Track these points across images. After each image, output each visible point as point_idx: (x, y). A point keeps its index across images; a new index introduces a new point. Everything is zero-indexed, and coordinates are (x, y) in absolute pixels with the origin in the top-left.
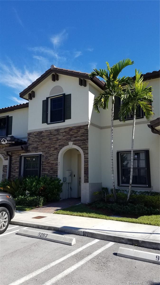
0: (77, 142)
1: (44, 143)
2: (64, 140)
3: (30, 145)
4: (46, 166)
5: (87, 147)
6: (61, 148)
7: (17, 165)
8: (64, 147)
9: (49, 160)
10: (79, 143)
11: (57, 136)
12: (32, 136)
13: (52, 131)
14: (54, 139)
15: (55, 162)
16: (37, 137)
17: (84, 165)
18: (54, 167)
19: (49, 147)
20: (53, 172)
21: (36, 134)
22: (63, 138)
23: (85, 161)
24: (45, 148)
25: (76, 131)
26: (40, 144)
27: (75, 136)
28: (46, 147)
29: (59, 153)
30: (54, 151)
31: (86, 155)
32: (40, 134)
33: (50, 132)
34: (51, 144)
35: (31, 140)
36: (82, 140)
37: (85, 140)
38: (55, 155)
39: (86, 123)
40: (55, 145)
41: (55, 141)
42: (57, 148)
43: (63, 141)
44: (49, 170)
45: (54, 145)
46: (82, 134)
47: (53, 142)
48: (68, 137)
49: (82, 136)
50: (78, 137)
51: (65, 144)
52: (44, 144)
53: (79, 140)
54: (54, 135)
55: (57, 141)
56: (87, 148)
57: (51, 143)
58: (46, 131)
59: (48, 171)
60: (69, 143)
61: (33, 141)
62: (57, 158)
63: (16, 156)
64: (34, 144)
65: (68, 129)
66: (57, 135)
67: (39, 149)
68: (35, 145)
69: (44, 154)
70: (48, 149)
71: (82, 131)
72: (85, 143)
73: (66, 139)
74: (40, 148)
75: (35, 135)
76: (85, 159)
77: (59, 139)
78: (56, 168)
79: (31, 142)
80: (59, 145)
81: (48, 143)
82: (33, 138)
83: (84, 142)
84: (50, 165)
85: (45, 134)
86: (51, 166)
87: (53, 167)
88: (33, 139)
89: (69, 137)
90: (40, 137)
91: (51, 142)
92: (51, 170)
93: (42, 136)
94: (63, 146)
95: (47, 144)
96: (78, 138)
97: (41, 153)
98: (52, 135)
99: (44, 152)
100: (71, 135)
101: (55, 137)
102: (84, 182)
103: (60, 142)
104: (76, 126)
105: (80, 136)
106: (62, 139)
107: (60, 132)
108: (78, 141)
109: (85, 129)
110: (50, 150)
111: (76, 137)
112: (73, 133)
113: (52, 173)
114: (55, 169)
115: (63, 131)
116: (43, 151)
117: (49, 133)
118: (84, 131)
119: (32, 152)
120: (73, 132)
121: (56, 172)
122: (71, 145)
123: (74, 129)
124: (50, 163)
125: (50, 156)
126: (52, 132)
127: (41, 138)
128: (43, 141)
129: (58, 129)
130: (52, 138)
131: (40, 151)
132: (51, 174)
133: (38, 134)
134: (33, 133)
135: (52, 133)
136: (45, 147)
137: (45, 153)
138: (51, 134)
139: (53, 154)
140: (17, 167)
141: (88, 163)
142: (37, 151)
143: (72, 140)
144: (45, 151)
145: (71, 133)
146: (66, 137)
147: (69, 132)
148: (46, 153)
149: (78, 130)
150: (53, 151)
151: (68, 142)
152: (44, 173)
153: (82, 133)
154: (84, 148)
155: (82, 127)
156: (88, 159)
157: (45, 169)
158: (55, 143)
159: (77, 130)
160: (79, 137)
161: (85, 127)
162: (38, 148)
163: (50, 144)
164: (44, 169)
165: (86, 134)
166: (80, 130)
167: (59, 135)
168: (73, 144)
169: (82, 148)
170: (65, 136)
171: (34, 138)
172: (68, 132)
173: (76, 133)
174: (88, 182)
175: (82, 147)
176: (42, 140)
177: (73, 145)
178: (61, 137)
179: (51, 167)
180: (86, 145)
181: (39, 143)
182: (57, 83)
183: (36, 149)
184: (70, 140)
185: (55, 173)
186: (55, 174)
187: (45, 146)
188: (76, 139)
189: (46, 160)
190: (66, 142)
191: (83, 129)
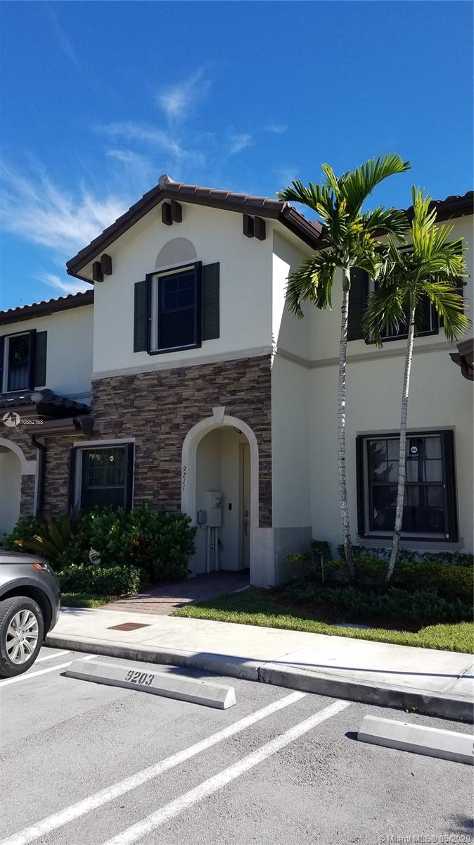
0: (239, 408)
1: (140, 410)
2: (198, 401)
3: (100, 415)
4: (147, 479)
5: (266, 422)
6: (191, 426)
7: (63, 474)
8: (198, 421)
9: (156, 459)
10: (244, 411)
11: (178, 390)
12: (104, 390)
13: (163, 375)
14: (170, 400)
15: (172, 466)
16: (119, 391)
17: (260, 475)
18: (172, 480)
19: (156, 421)
20: (168, 495)
21: (116, 384)
22: (196, 394)
23: (260, 463)
24: (143, 425)
25: (236, 375)
26: (127, 413)
27: (230, 388)
28: (148, 421)
29: (184, 439)
30: (170, 433)
31: (264, 447)
32: (127, 383)
33: (156, 376)
34: (160, 413)
35: (103, 401)
36: (252, 402)
37: (260, 401)
38: (172, 445)
39: (265, 349)
40: (172, 416)
41: (173, 403)
42: (177, 427)
43: (196, 404)
44: (155, 489)
45: (169, 416)
46: (251, 384)
47: (165, 407)
48: (211, 391)
49: (252, 388)
50: (240, 391)
51: (201, 413)
52: (141, 414)
53: (244, 401)
54: (171, 387)
55: (179, 406)
56: (267, 425)
57: (162, 410)
58: (145, 374)
59: (151, 492)
60: (215, 410)
61: (108, 405)
62: (180, 455)
63: (61, 449)
64: (109, 414)
65: (212, 369)
66: (177, 386)
67: (126, 429)
68: (115, 417)
69: (140, 443)
70: (154, 429)
71: (253, 374)
72: (260, 408)
73: (205, 400)
74: (128, 425)
75: (114, 388)
76: (260, 457)
77: (185, 400)
78: (176, 482)
79: (104, 408)
80: (186, 417)
81: (151, 410)
82: (107, 395)
83: (259, 406)
84: (160, 475)
85: (143, 382)
86: (162, 478)
87: (167, 480)
88: (109, 399)
89: (214, 393)
90: (127, 393)
91: (160, 407)
92: (162, 488)
93: (135, 389)
94: (196, 418)
95: (148, 414)
96: (241, 395)
97: (133, 440)
98: (166, 385)
99: (142, 438)
100: (221, 387)
101: (171, 392)
102: (260, 526)
103: (186, 407)
104: (234, 361)
105: (247, 390)
106: (194, 398)
107: (186, 378)
108: (240, 403)
109: (261, 369)
110: (157, 432)
111: (233, 393)
112: (226, 381)
113: (164, 499)
114: (173, 486)
115: (195, 374)
116: (138, 433)
117: (155, 382)
118: (259, 373)
119: (106, 436)
120: (225, 378)
121: (175, 494)
122: (220, 417)
123: (229, 370)
124: (159, 470)
125: (159, 449)
126: (165, 378)
127: (132, 397)
128: (136, 403)
129: (180, 368)
130: (164, 394)
131: (128, 435)
132: (161, 503)
133: (122, 382)
134: (109, 380)
135: (163, 381)
136: (144, 422)
137: (143, 441)
138: (161, 385)
139: (167, 442)
140: (62, 481)
141: (271, 468)
142: (119, 435)
143: (222, 402)
144: (143, 435)
145: (219, 380)
146: (205, 391)
147: (213, 377)
148: (148, 440)
149: (242, 371)
150: (167, 433)
151: (211, 407)
152: (142, 498)
153: (254, 380)
154: (257, 424)
155: (251, 363)
156: (270, 456)
157: (145, 486)
158: (174, 411)
159: (238, 371)
160: (242, 393)
161: (261, 362)
162: (124, 426)
163: (157, 413)
164: (141, 488)
165: (265, 382)
166: (247, 370)
167: (185, 386)
168: (226, 413)
169: (252, 426)
170: (201, 389)
171: (110, 394)
172: (210, 377)
173: (235, 379)
174: (270, 525)
175: (253, 421)
176: (135, 402)
177: (226, 417)
178: (192, 393)
179: (163, 481)
180: (266, 415)
181: (126, 411)
182: (176, 230)
183: (118, 428)
184: (216, 401)
185: (173, 499)
186: (174, 502)
187: (143, 419)
188: (234, 397)
189: (146, 460)
190: (205, 408)
191: (256, 369)
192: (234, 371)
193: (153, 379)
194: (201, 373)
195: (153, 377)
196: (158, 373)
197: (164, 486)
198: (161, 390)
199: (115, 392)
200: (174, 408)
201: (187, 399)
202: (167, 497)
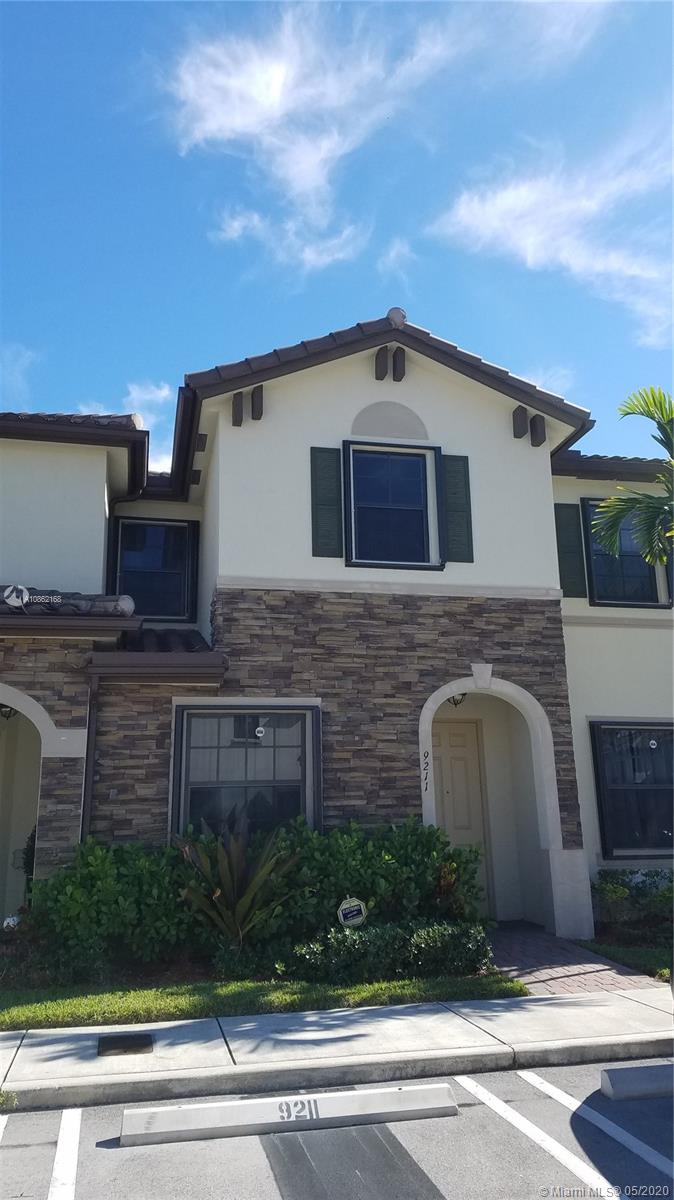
0: (516, 669)
1: (331, 652)
2: (445, 650)
3: (236, 653)
4: (351, 770)
5: (562, 694)
6: (435, 688)
8: (446, 682)
9: (368, 737)
10: (527, 674)
11: (407, 629)
12: (250, 610)
13: (375, 602)
14: (392, 642)
15: (403, 751)
16: (284, 616)
17: (558, 772)
18: (401, 774)
19: (364, 674)
20: (397, 798)
21: (277, 603)
22: (441, 640)
23: (557, 753)
24: (337, 678)
25: (507, 621)
26: (305, 655)
27: (497, 638)
28: (347, 673)
29: (422, 707)
30: (393, 696)
31: (562, 729)
32: (302, 604)
33: (361, 602)
34: (373, 661)
35: (247, 627)
36: (536, 663)
37: (546, 662)
38: (400, 715)
39: (551, 592)
40: (398, 669)
41: (398, 649)
42: (408, 686)
43: (440, 655)
44: (368, 786)
45: (391, 669)
46: (533, 637)
47: (382, 652)
48: (467, 638)
49: (535, 643)
50: (516, 645)
51: (452, 670)
52: (334, 660)
53: (521, 660)
54: (390, 623)
55: (411, 653)
56: (561, 697)
57: (376, 657)
58: (341, 595)
59: (362, 793)
60: (476, 667)
61: (257, 636)
62: (416, 733)
63: (137, 708)
64: (263, 653)
65: (466, 606)
66: (403, 622)
67: (302, 681)
68: (276, 659)
69: (332, 707)
70: (361, 686)
71: (534, 623)
72: (549, 674)
73: (457, 651)
74: (306, 676)
75: (272, 609)
76: (555, 744)
77: (421, 646)
78: (410, 777)
79: (248, 641)
80: (423, 673)
81: (355, 656)
82: (257, 618)
83: (549, 670)
84: (378, 765)
85: (335, 607)
86: (382, 770)
87: (395, 774)
88: (262, 627)
89: (471, 641)
90: (302, 621)
91: (372, 652)
92: (383, 787)
93: (320, 616)
94: (446, 676)
95: (349, 660)
96: (520, 651)
97: (317, 701)
98: (381, 619)
99: (335, 700)
100: (483, 634)
101: (392, 630)
103: (420, 658)
104: (501, 599)
105: (527, 644)
106: (438, 645)
107: (421, 612)
108: (517, 662)
109: (548, 618)
110: (368, 692)
111: (505, 645)
112: (492, 627)
113: (389, 806)
114: (405, 783)
115: (438, 609)
116: (326, 691)
117: (360, 610)
118: (543, 624)
119: (256, 690)
120: (488, 623)
121: (412, 798)
122: (483, 678)
123: (495, 611)
124: (375, 757)
125: (374, 720)
126: (379, 607)
127: (313, 628)
128: (320, 640)
129: (408, 596)
130: (379, 632)
131: (306, 692)
132: (383, 812)
133: (288, 602)
134: (260, 593)
135: (377, 611)
136: (340, 673)
137: (338, 705)
138: (372, 617)
139: (389, 710)
140: (144, 771)
141: (573, 761)
142: (285, 691)
143: (486, 657)
144: (337, 695)
145: (480, 623)
146: (457, 638)
147: (469, 618)
148: (350, 704)
149: (517, 616)
150: (386, 696)
151: (468, 662)
152: (345, 803)
153: (536, 633)
154: (547, 696)
155: (530, 608)
156: (570, 744)
157: (346, 782)
158: (400, 662)
159: (512, 616)
160: (520, 648)
161: (546, 609)
162: (294, 677)
163: (368, 661)
164: (342, 787)
165: (554, 637)
166: (525, 616)
167: (419, 624)
168: (494, 674)
169: (539, 698)
170: (446, 632)
171: (264, 619)
172: (463, 617)
173: (506, 627)
175: (543, 690)
176: (317, 638)
177: (493, 679)
178: (432, 637)
179: (384, 775)
180: (560, 684)
181: (300, 651)
182: (389, 390)
183: (282, 678)
184: (478, 654)
185: (406, 806)
186: (410, 811)
187: (339, 669)
188: (504, 652)
189: (349, 738)
190: (459, 663)
191: (538, 616)
192: (503, 615)
193: (356, 605)
194: (447, 608)
195: (355, 601)
196: (364, 596)
197: (387, 784)
198: (372, 626)
199: (276, 616)
200: (401, 657)
201: (425, 646)
202: (395, 802)
